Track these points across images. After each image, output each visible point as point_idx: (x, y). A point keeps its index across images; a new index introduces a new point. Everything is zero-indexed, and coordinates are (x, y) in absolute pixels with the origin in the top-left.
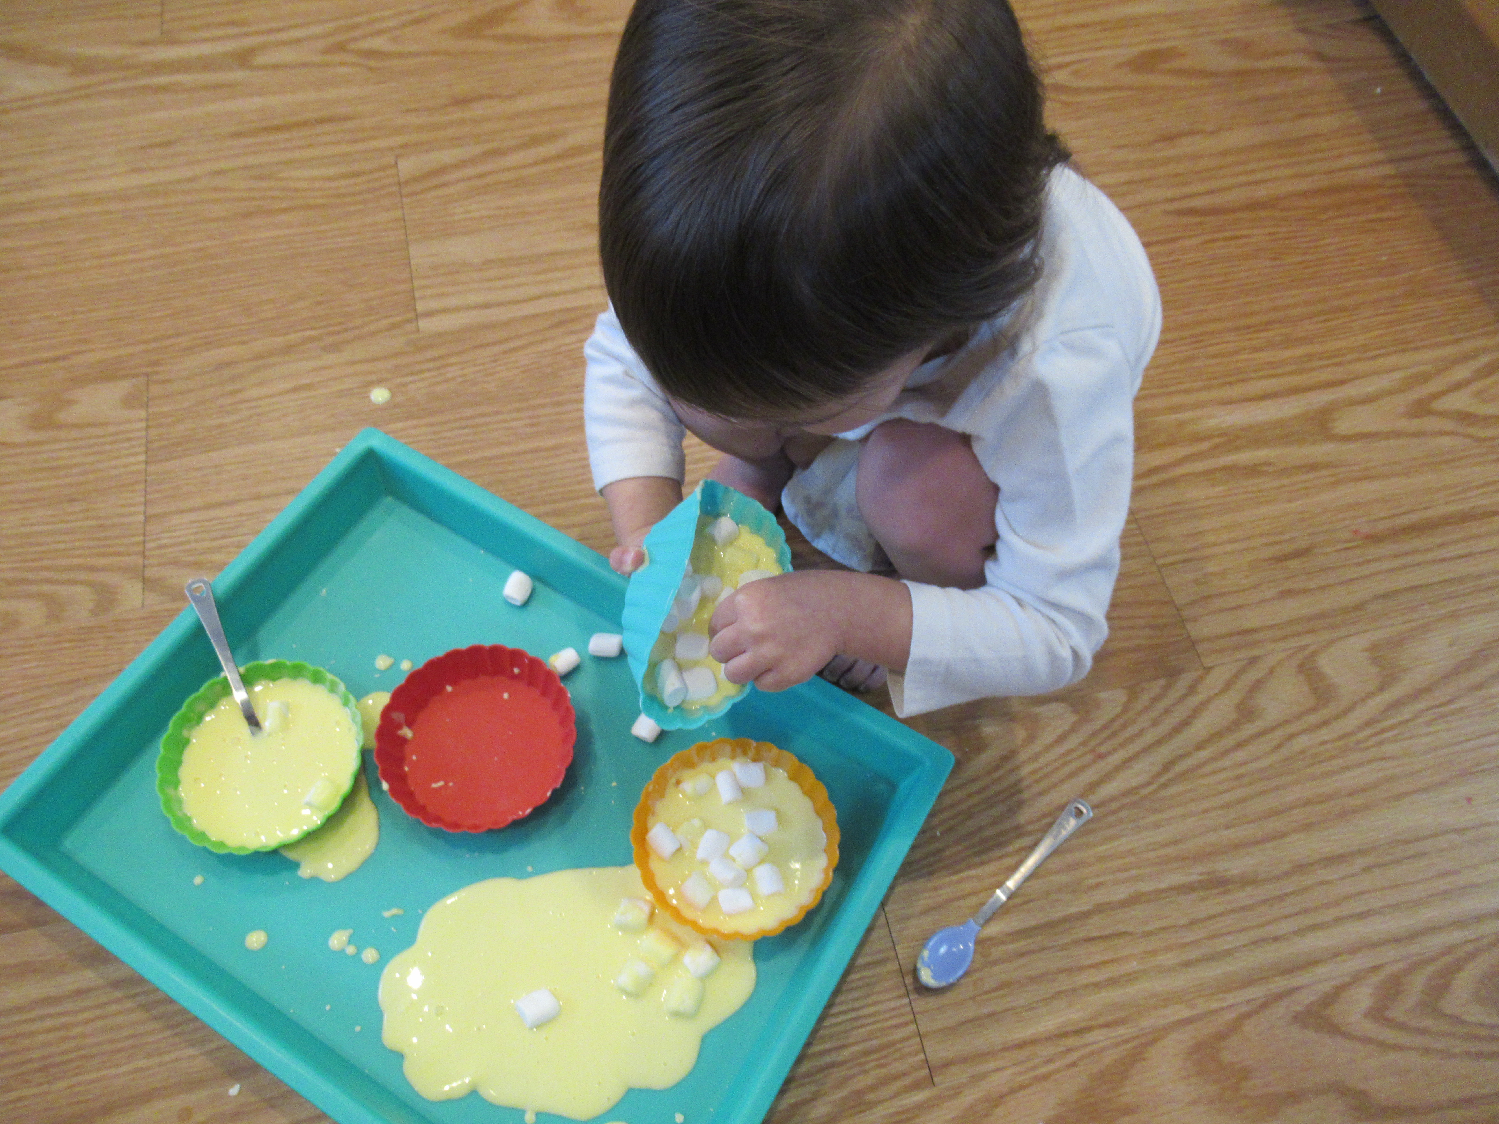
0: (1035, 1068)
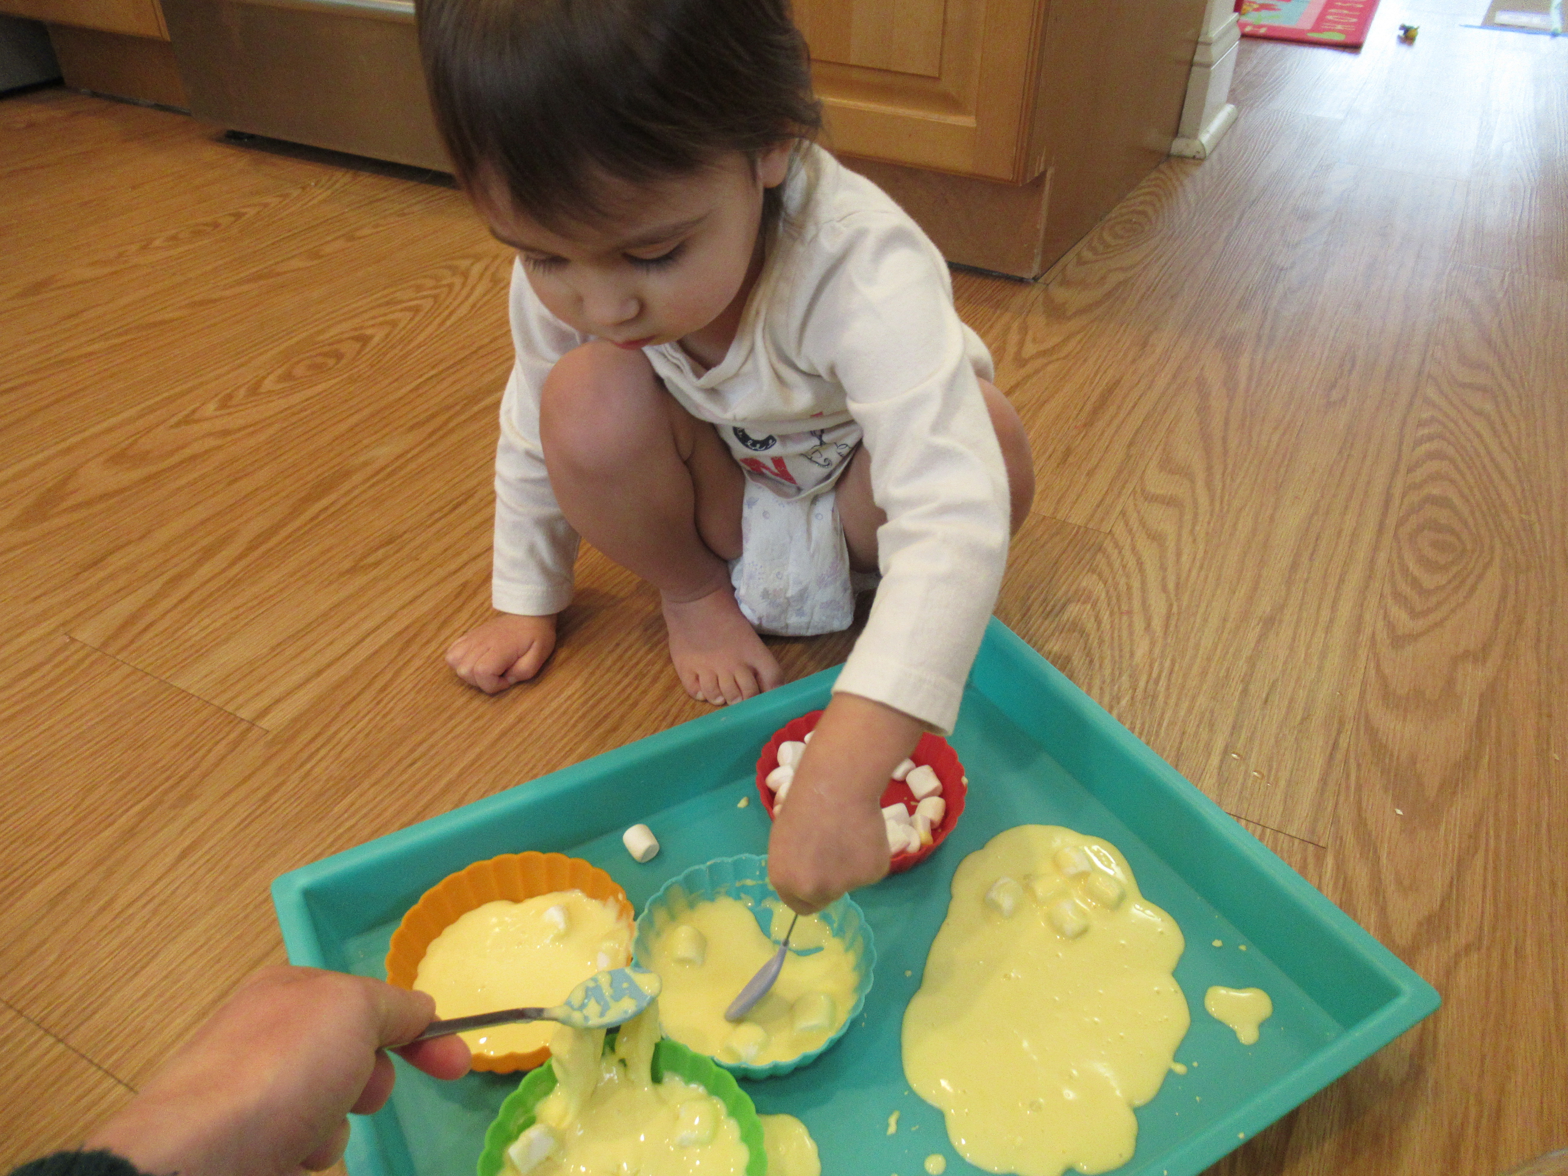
0: (1348, 788)
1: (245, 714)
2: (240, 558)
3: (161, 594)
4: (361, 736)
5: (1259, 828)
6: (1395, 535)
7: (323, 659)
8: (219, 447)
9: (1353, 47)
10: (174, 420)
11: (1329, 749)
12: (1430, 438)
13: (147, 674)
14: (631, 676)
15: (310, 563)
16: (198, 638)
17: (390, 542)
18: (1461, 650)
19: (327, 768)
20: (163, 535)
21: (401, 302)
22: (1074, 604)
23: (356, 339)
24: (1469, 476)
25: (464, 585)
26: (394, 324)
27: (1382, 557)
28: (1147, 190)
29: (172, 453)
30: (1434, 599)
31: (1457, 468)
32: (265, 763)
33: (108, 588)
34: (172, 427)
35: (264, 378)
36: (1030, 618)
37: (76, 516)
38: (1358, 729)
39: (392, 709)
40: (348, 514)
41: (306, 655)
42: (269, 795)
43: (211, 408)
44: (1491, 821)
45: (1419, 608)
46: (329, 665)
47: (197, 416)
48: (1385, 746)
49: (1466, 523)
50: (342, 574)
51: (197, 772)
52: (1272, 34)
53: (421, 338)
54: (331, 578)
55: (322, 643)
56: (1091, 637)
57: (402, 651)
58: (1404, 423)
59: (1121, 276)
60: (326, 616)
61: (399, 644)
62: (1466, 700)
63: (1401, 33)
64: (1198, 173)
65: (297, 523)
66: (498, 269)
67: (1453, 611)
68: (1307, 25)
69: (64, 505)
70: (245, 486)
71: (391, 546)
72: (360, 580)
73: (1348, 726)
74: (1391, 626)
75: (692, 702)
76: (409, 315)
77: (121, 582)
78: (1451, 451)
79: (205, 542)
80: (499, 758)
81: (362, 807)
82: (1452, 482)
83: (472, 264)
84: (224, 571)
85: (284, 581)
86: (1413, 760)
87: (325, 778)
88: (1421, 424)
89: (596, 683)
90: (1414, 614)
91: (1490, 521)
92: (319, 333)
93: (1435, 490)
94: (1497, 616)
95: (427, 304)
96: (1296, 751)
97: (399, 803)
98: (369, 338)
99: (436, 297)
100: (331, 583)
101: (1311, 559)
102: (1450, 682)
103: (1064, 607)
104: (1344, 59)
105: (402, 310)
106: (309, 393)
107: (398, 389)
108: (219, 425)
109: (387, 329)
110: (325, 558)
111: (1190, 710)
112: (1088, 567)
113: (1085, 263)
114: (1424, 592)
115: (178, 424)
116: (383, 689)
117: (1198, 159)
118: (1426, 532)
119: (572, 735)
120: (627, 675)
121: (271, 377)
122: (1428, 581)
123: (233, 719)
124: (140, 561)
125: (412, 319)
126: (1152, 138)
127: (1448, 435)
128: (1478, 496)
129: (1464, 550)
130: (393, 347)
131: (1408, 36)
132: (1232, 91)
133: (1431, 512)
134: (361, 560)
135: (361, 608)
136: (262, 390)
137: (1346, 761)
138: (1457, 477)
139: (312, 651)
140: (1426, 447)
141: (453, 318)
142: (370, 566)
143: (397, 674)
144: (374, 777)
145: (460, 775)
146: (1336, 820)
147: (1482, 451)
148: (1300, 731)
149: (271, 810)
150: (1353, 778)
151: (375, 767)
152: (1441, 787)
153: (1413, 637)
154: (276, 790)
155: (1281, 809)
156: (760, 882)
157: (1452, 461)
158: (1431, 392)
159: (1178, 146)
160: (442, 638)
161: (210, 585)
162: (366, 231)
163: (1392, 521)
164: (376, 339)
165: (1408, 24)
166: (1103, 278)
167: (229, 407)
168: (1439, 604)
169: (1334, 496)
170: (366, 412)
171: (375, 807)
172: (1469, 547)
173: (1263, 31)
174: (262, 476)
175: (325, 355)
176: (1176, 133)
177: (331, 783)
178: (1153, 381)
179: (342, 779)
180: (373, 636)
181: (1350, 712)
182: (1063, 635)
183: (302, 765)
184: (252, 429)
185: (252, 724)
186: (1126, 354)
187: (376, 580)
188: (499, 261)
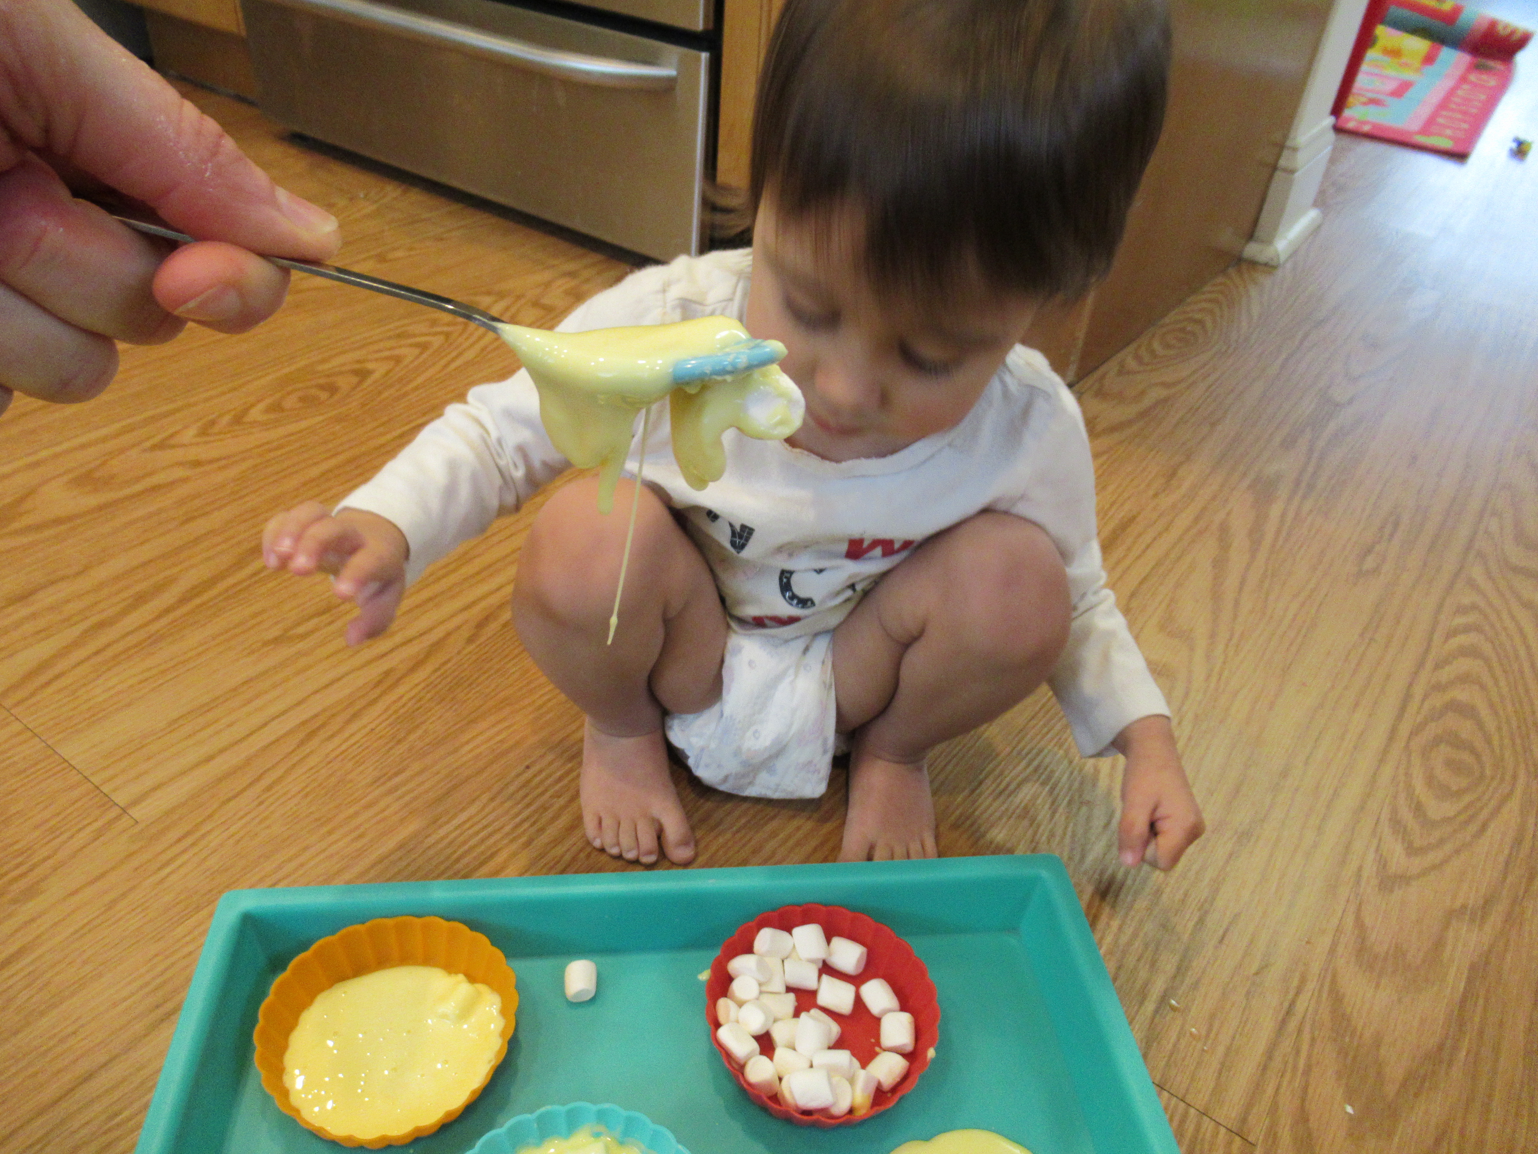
0: (1295, 1067)
1: (121, 798)
2: (167, 611)
3: (76, 644)
4: (231, 841)
5: (1182, 1104)
6: (1407, 746)
8: (185, 480)
9: (1459, 156)
10: (147, 444)
11: (1283, 1012)
12: (1467, 629)
13: (36, 735)
14: (532, 808)
15: (237, 626)
16: (100, 699)
18: (1458, 904)
19: (184, 877)
20: (101, 573)
21: (414, 336)
22: (1029, 785)
23: (356, 372)
24: (1503, 683)
25: (387, 673)
26: (398, 360)
27: (1387, 771)
28: (1209, 296)
29: (138, 479)
30: (1437, 834)
31: (1490, 669)
33: (29, 628)
34: (145, 451)
35: (253, 405)
36: (980, 795)
37: (25, 540)
38: (1320, 991)
39: (272, 813)
42: (114, 902)
43: (190, 434)
44: (1456, 1136)
45: (1417, 843)
46: (221, 751)
47: (172, 442)
48: (1349, 1020)
49: (1488, 741)
50: (266, 644)
51: (51, 862)
52: (1376, 132)
53: (420, 380)
54: (254, 646)
55: (222, 723)
56: (1042, 828)
57: (302, 743)
58: (1440, 607)
59: (1162, 393)
60: (234, 691)
61: (301, 735)
62: (1453, 971)
63: (1514, 145)
64: (1267, 281)
66: (518, 311)
67: (1457, 852)
68: (1415, 126)
69: (16, 525)
70: (201, 526)
71: (323, 617)
73: (1311, 986)
74: (1382, 863)
75: (589, 850)
76: (417, 351)
77: (41, 623)
78: (1487, 648)
79: (138, 588)
82: (1483, 687)
83: (496, 302)
85: (205, 643)
86: (1377, 1043)
87: (178, 889)
88: (1462, 610)
89: (494, 810)
90: (1411, 850)
91: (1518, 741)
92: (323, 361)
93: (1461, 694)
94: (1507, 863)
95: (437, 341)
96: (1244, 1010)
98: (369, 373)
99: (447, 335)
100: (253, 652)
101: (1306, 763)
102: (1439, 944)
103: (1019, 786)
104: (1449, 167)
105: (411, 345)
106: (293, 428)
107: (385, 434)
108: (193, 453)
109: (392, 364)
110: (253, 622)
111: (1135, 935)
112: (1056, 740)
113: (1128, 373)
114: (1428, 824)
115: (154, 448)
116: (269, 788)
117: (1270, 267)
118: (1442, 747)
120: (528, 805)
121: (261, 406)
122: (1437, 809)
123: (108, 802)
124: (68, 601)
125: (417, 357)
126: (1225, 237)
127: (1487, 628)
128: (1510, 708)
129: (1482, 776)
130: (391, 386)
131: (1520, 150)
132: (1322, 192)
133: (1451, 721)
134: (291, 628)
135: (274, 686)
136: (245, 420)
137: (1300, 1031)
138: (1490, 683)
140: (1462, 639)
141: (458, 363)
142: (298, 636)
143: (288, 772)
146: (1274, 1109)
147: (1522, 652)
148: (1253, 983)
149: (112, 921)
150: (1304, 1054)
152: (1404, 1084)
153: (1404, 879)
154: (123, 896)
155: (1212, 1086)
157: (1487, 660)
158: (1477, 572)
159: (1252, 250)
160: (346, 734)
161: (129, 638)
162: (399, 254)
163: (1404, 729)
164: (377, 375)
165: (1522, 136)
166: (1143, 393)
167: (208, 435)
168: (1441, 842)
169: (1346, 688)
170: (341, 458)
172: (1488, 772)
173: (1366, 128)
174: (217, 518)
175: (321, 387)
176: (1250, 236)
177: (183, 896)
178: (1172, 521)
179: (197, 893)
180: (277, 721)
181: (1316, 968)
182: (1012, 821)
183: (162, 867)
184: (224, 462)
185: (124, 810)
186: (1148, 485)
187: (301, 654)
188: (523, 301)
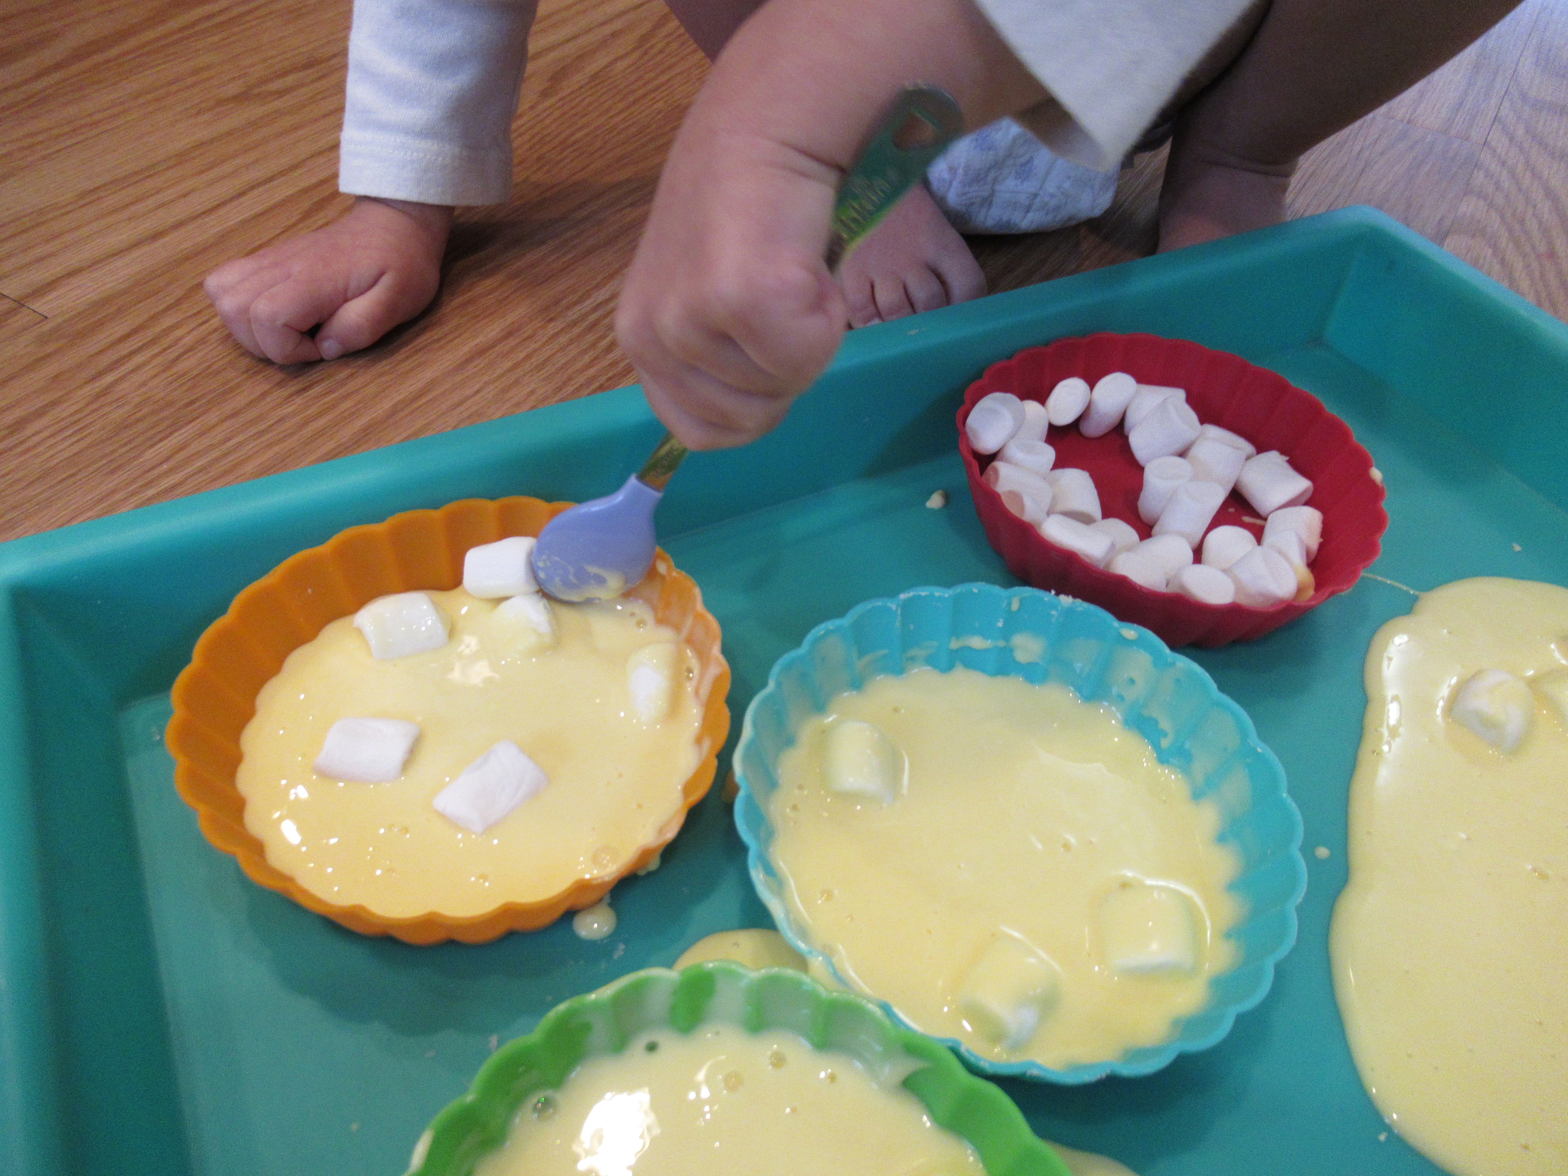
1: (11, 287)
7: (168, 217)
15: (170, 84)
17: (309, 65)
19: (144, 384)
32: (29, 368)
40: (244, 27)
41: (140, 207)
54: (203, 105)
55: (169, 194)
60: (182, 157)
65: (161, 30)
71: (308, 72)
72: (254, 111)
80: (469, 392)
81: (199, 454)
84: (25, 82)
85: (122, 103)
87: (137, 400)
97: (270, 453)
100: (202, 112)
110: (196, 78)
119: (605, 363)
134: (258, 85)
135: (247, 150)
139: (151, 202)
142: (271, 93)
144: (228, 408)
145: (394, 411)
149: (24, 447)
151: (232, 390)
154: (40, 413)
156: (1001, 643)
171: (225, 455)
177: (145, 410)
179: (170, 404)
180: (261, 189)
183: (100, 375)
185: (20, 303)
187: (280, 113)
